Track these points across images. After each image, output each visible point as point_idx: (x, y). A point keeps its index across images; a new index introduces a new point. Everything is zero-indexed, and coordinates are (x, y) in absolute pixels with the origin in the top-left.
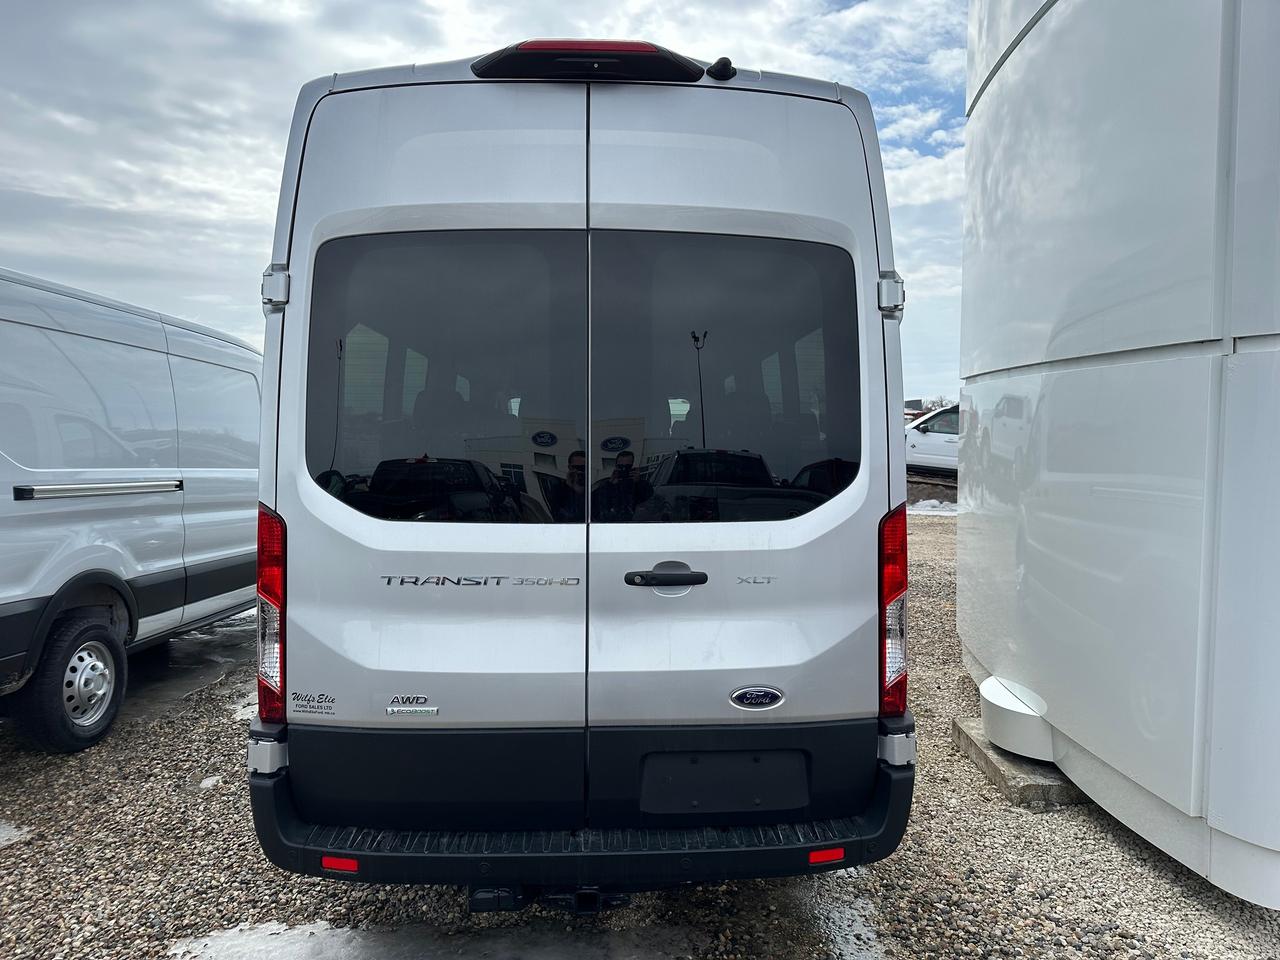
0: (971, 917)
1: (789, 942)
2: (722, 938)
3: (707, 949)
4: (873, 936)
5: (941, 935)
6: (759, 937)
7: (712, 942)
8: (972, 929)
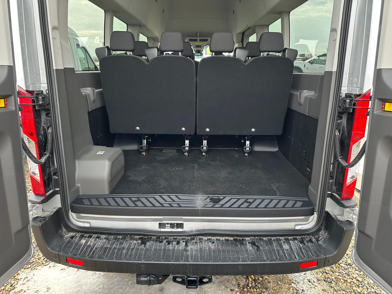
0: (357, 272)
1: (279, 282)
2: (250, 280)
3: (244, 285)
4: (316, 280)
5: (346, 281)
6: (266, 279)
7: (246, 282)
8: (360, 279)
